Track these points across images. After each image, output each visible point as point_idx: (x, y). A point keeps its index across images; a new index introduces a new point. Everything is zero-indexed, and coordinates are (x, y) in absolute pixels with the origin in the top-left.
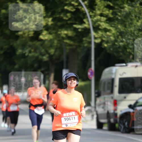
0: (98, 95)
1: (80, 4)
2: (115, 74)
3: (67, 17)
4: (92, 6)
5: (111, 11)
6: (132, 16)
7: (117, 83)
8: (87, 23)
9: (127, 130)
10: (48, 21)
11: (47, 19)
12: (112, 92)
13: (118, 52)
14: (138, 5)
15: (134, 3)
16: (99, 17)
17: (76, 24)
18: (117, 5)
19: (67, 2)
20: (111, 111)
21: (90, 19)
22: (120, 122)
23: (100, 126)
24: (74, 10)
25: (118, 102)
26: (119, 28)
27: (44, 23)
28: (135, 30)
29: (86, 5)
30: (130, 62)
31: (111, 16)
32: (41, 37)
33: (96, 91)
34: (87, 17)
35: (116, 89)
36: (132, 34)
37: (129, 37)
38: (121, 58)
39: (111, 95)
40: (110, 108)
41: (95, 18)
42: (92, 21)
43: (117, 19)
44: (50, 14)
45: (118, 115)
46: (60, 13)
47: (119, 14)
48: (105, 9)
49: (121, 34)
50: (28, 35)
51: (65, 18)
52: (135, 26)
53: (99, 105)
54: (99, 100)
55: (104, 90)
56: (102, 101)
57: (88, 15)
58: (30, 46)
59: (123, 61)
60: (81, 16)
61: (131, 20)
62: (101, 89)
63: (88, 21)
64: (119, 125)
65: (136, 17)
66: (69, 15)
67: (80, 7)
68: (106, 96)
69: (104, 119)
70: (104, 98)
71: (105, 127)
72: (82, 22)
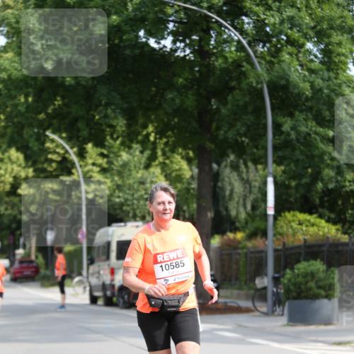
0: (91, 262)
1: (67, 152)
2: (112, 235)
3: (51, 167)
4: (82, 154)
5: (105, 160)
6: (130, 166)
7: (114, 247)
8: (76, 174)
9: (127, 305)
10: (28, 173)
11: (26, 169)
12: (108, 258)
13: (115, 209)
14: (137, 153)
15: (132, 151)
16: (90, 167)
17: (62, 175)
18: (113, 153)
19: (52, 150)
20: (108, 282)
21: (80, 170)
22: (118, 296)
23: (94, 300)
24: (59, 159)
25: (115, 271)
26: (115, 181)
27: (23, 174)
28: (134, 183)
29: (75, 153)
30: (129, 221)
31: (105, 166)
32: (20, 191)
33: (89, 257)
34: (76, 168)
35: (113, 254)
36: (130, 187)
37: (128, 191)
38: (119, 217)
39: (107, 263)
40: (107, 279)
41: (86, 169)
42: (83, 171)
43: (113, 169)
44: (30, 163)
45: (117, 287)
46: (43, 163)
47: (115, 163)
48: (98, 157)
49: (119, 187)
50: (4, 190)
51: (49, 169)
52: (134, 178)
53: (93, 274)
54: (92, 268)
55: (98, 256)
56: (97, 269)
57: (77, 164)
58: (6, 203)
59: (120, 220)
60: (69, 165)
61: (130, 170)
62: (95, 254)
63: (77, 171)
64: (118, 300)
65: (135, 167)
66: (54, 165)
67: (67, 156)
68: (101, 264)
69: (98, 291)
70: (99, 266)
71: (100, 302)
72: (70, 173)
